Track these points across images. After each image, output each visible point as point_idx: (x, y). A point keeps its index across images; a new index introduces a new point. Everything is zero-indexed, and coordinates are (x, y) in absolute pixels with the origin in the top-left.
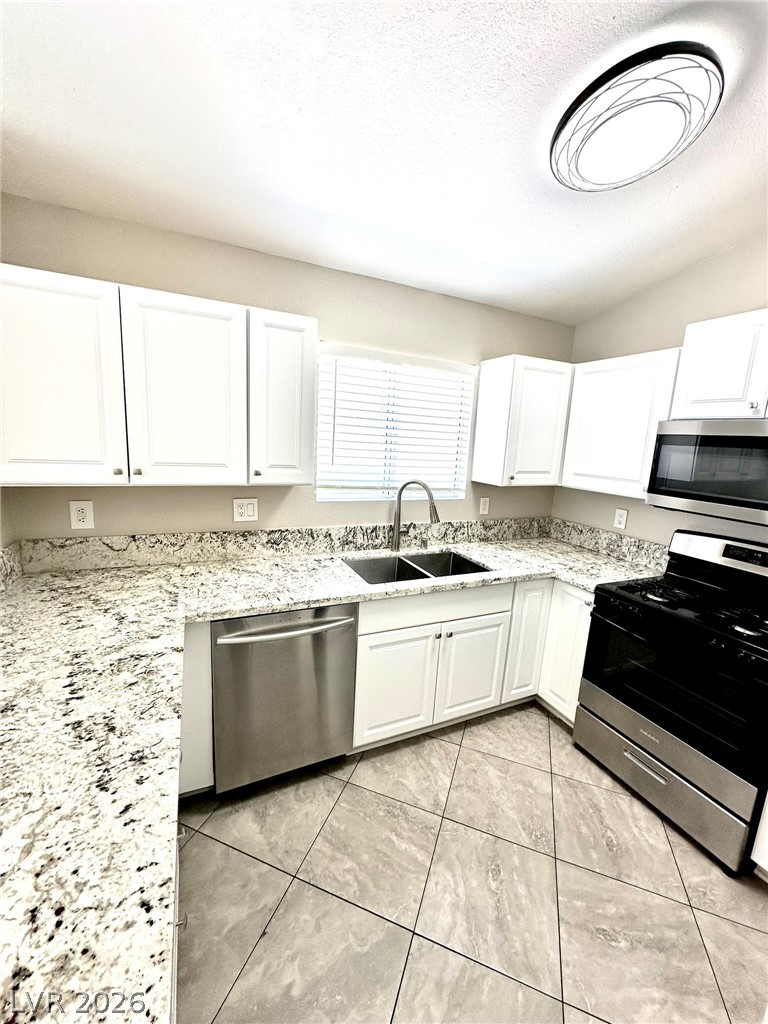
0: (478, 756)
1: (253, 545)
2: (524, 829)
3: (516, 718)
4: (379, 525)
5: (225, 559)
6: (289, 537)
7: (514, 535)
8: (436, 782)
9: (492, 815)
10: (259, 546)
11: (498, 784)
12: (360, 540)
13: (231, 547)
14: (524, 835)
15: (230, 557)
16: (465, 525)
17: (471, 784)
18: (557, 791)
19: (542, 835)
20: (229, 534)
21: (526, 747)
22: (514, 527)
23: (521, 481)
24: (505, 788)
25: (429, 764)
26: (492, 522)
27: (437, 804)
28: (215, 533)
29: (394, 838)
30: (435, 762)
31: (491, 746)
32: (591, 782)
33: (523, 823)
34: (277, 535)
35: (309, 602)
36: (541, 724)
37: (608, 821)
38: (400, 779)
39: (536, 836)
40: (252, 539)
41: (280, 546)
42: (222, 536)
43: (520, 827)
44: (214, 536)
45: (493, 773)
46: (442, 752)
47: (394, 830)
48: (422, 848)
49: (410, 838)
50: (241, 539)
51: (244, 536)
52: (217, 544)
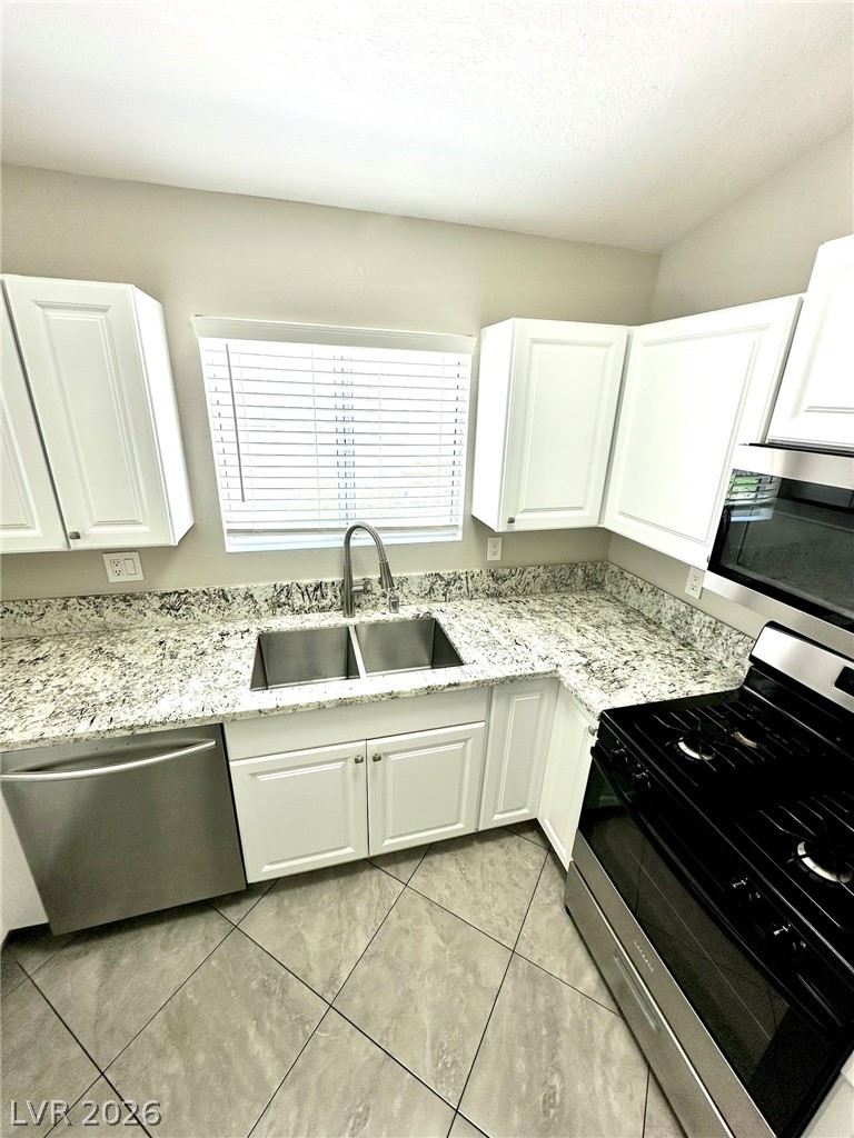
0: (422, 906)
1: (141, 612)
2: (433, 1048)
3: (502, 846)
4: (325, 580)
5: (106, 630)
6: (191, 600)
7: (544, 588)
8: (348, 942)
9: (399, 1015)
10: (149, 613)
11: (428, 956)
12: (298, 601)
13: (110, 616)
14: (428, 1060)
15: (111, 626)
16: (463, 577)
17: (393, 954)
18: (508, 985)
19: (455, 1063)
20: (104, 599)
21: (495, 899)
22: (544, 576)
23: (526, 523)
24: (436, 968)
25: (351, 912)
26: (507, 572)
27: (331, 982)
28: (84, 598)
29: (252, 1032)
30: (360, 909)
31: (447, 892)
32: (564, 978)
33: (435, 1038)
34: (174, 598)
35: (131, 728)
36: (534, 863)
37: (562, 1057)
38: (303, 932)
39: (445, 1064)
40: (138, 605)
41: (181, 612)
42: (97, 600)
43: (428, 1043)
44: (83, 602)
45: (430, 935)
46: (377, 893)
47: (258, 1019)
48: (280, 1055)
49: (272, 1034)
50: (122, 605)
51: (125, 600)
52: (89, 612)
